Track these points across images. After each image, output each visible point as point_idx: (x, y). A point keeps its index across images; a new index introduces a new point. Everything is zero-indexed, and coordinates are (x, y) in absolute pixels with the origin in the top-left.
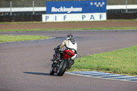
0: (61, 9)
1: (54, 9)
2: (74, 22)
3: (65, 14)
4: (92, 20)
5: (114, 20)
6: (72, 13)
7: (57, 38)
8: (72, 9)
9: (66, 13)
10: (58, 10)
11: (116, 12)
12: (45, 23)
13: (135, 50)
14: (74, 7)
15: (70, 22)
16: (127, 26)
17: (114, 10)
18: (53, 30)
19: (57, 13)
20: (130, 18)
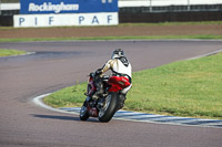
0: (45, 7)
1: (32, 7)
2: (65, 27)
3: (52, 15)
4: (95, 24)
5: (131, 25)
6: (62, 12)
7: (38, 53)
8: (62, 6)
9: (53, 12)
10: (39, 8)
11: (134, 11)
12: (19, 29)
13: (164, 72)
14: (65, 4)
15: (58, 27)
16: (151, 34)
17: (131, 8)
18: (31, 40)
19: (38, 12)
20: (157, 22)
